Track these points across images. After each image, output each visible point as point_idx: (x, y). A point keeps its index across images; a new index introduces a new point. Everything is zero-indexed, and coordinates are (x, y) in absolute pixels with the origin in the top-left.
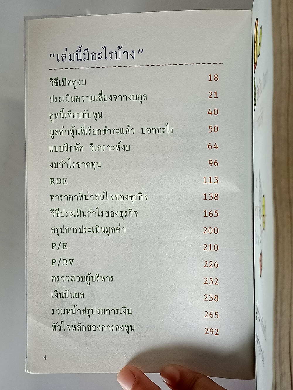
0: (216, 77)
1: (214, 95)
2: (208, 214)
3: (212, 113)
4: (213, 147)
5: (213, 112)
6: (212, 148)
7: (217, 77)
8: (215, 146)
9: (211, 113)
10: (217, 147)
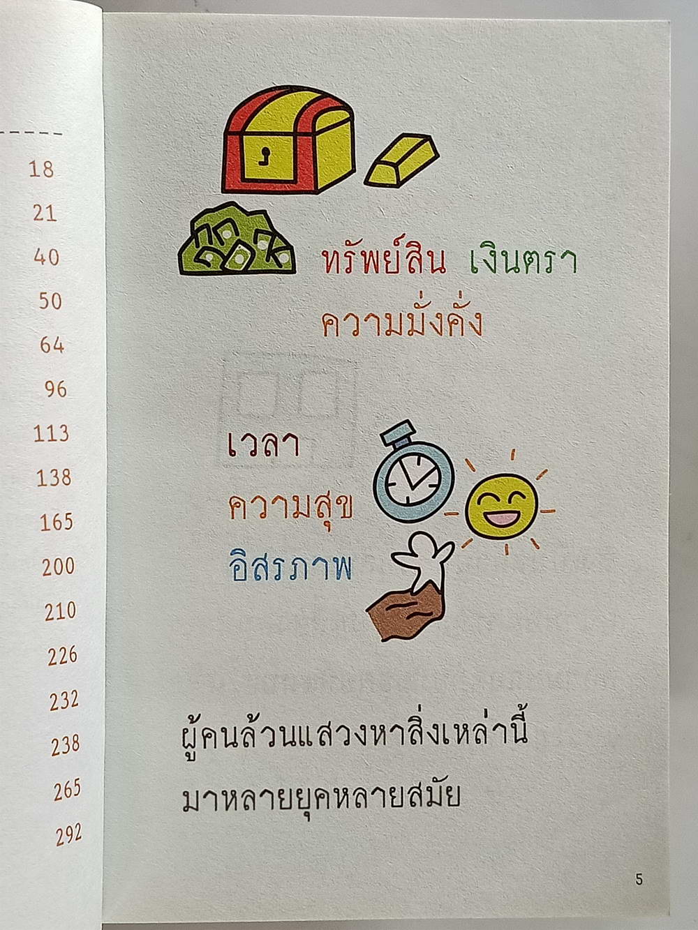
0: (48, 166)
1: (45, 214)
2: (50, 525)
3: (44, 258)
4: (52, 348)
5: (46, 257)
6: (49, 349)
7: (50, 168)
8: (58, 346)
9: (43, 260)
10: (61, 348)
